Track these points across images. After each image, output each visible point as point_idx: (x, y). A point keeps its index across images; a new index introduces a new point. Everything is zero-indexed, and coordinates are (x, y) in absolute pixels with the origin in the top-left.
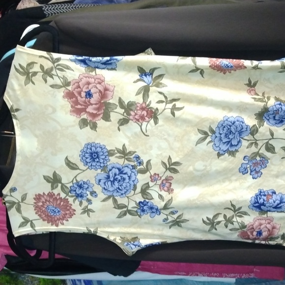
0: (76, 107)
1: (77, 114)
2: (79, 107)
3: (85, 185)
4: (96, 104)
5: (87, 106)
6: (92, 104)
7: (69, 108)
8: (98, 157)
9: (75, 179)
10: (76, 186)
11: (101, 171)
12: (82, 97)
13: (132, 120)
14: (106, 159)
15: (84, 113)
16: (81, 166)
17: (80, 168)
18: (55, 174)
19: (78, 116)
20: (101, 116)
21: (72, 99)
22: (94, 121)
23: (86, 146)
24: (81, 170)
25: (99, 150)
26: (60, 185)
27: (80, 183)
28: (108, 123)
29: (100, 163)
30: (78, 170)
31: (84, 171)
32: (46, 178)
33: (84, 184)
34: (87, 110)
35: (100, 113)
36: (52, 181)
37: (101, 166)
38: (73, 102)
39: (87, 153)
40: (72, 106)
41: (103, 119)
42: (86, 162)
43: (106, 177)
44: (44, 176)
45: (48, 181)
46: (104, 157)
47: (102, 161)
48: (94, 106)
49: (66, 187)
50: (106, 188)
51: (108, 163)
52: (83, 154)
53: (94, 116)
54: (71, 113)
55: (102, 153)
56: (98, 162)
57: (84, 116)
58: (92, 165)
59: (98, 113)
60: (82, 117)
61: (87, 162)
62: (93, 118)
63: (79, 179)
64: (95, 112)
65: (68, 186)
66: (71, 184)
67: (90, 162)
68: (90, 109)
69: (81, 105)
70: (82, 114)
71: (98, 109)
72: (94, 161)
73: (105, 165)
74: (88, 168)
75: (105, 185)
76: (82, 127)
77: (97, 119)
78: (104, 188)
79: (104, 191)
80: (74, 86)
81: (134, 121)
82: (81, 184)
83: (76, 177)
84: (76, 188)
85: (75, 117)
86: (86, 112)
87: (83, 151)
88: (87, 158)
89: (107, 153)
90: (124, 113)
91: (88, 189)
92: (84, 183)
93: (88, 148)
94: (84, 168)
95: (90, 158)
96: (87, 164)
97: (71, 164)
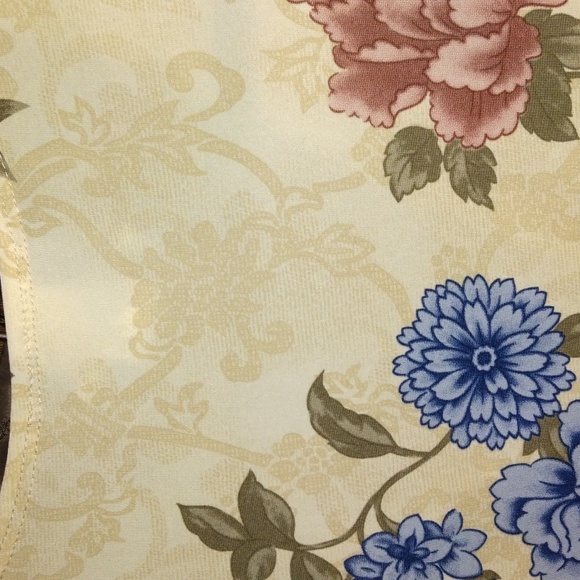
0: (367, 54)
1: (373, 103)
2: (384, 53)
3: (431, 545)
4: (485, 31)
5: (430, 49)
6: (460, 34)
7: (325, 63)
8: (503, 366)
9: (372, 513)
10: (379, 555)
11: (527, 452)
14: (551, 372)
15: (413, 92)
16: (407, 428)
17: (402, 443)
18: (250, 490)
19: (381, 116)
20: (519, 105)
21: (338, 7)
22: (477, 141)
23: (430, 303)
24: (406, 452)
25: (508, 319)
26: (284, 557)
27: (405, 533)
28: (558, 150)
29: (519, 399)
30: (390, 456)
31: (426, 456)
32: (200, 522)
33: (428, 536)
34: (436, 73)
35: (510, 87)
36: (233, 534)
37: (523, 422)
38: (346, 23)
39: (441, 347)
40: (341, 55)
41: (530, 128)
42: (435, 399)
43: (556, 481)
44: (184, 509)
45: (213, 539)
46: (534, 362)
47: (525, 387)
48: (475, 43)
49: (324, 566)
50: (554, 547)
51: (565, 398)
52: (416, 356)
53: (474, 106)
54: (337, 101)
55: (524, 342)
56: (502, 394)
57: (418, 113)
58: (468, 419)
59: (497, 90)
60: (405, 120)
61: (443, 403)
62: (471, 128)
63: (395, 508)
64: (479, 83)
65: (336, 556)
66: (352, 547)
67: (456, 402)
68: (451, 66)
69: (396, 41)
70: (404, 98)
71: (499, 63)
72: (482, 390)
73: (549, 409)
74: (449, 438)
75: (549, 530)
76: (405, 183)
77: (493, 127)
78: (545, 550)
79: (542, 564)
82: (413, 538)
83: (376, 499)
84: (384, 566)
85: (360, 125)
86: (428, 86)
87: (411, 336)
88: (439, 377)
89: (556, 339)
91: (450, 567)
92: (431, 531)
93: (442, 316)
94: (427, 439)
95: (457, 375)
96: (439, 414)
97: (346, 424)
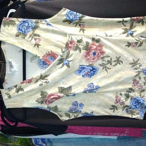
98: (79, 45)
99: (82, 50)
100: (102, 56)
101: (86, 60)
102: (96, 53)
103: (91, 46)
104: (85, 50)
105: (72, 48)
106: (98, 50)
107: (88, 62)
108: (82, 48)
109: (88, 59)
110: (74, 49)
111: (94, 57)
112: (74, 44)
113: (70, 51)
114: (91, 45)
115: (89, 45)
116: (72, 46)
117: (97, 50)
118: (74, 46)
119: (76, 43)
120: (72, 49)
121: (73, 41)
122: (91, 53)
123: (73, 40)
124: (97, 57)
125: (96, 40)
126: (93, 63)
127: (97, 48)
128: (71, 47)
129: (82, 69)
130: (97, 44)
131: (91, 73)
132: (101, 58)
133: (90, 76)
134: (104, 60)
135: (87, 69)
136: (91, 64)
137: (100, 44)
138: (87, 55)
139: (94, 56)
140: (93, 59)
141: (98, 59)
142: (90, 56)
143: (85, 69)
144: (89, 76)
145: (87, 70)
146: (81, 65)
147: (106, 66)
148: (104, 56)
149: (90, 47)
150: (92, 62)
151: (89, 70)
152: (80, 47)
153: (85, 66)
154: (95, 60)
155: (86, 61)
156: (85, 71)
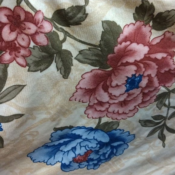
12: (149, 76)
13: (45, 19)
80: (152, 94)
81: (40, 17)
90: (64, 40)
98: (61, 36)
99: (75, 62)
100: (163, 89)
101: (90, 107)
102: (140, 80)
103: (124, 44)
104: (92, 64)
105: (23, 52)
106: (154, 64)
107: (96, 115)
108: (75, 53)
109: (101, 103)
110: (30, 60)
111: (129, 95)
112: (32, 37)
113: (6, 66)
114: (126, 39)
115: (119, 40)
116: (23, 43)
117: (147, 66)
118: (32, 44)
119: (48, 27)
120: (21, 60)
121: (27, 13)
122: (120, 80)
123: (27, 9)
124: (141, 95)
125: (155, 14)
126: (119, 118)
127: (153, 56)
128: (13, 47)
129: (62, 141)
130: (155, 36)
131: (100, 153)
132: (155, 98)
133: (95, 165)
134: (167, 102)
135: (86, 140)
136: (107, 124)
137: (168, 35)
138: (98, 85)
139: (131, 92)
140: (124, 103)
141: (143, 102)
142: (111, 90)
143: (79, 140)
144: (91, 163)
145: (87, 143)
146: (62, 129)
147: (165, 125)
148: (171, 89)
149: (120, 50)
150: (115, 116)
151: (93, 145)
152: (65, 46)
153: (80, 128)
154: (131, 107)
155: (90, 112)
156: (78, 147)
